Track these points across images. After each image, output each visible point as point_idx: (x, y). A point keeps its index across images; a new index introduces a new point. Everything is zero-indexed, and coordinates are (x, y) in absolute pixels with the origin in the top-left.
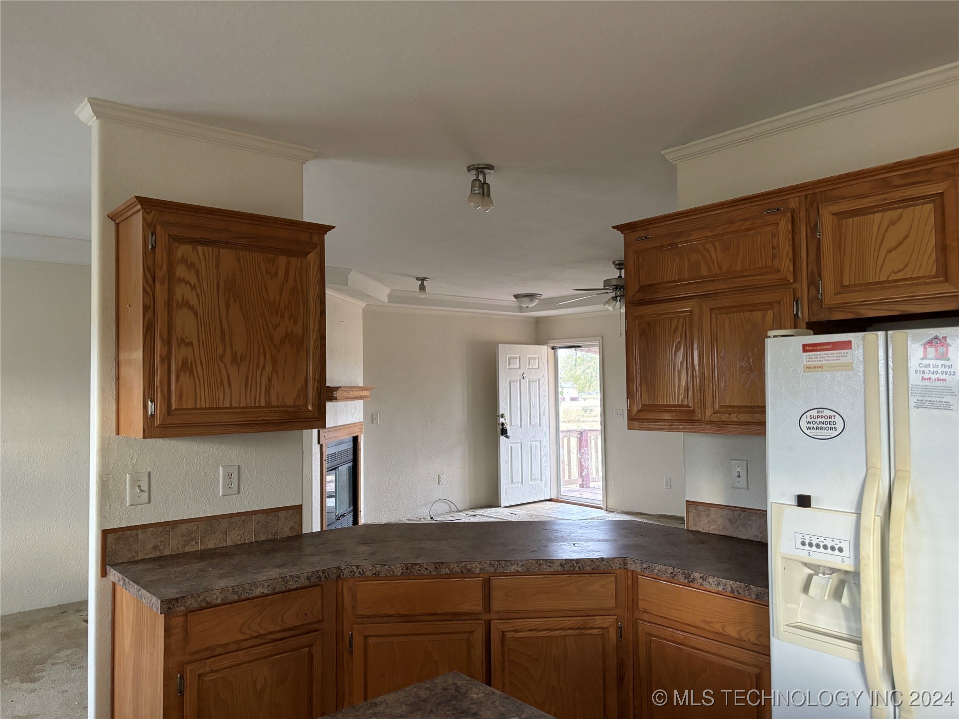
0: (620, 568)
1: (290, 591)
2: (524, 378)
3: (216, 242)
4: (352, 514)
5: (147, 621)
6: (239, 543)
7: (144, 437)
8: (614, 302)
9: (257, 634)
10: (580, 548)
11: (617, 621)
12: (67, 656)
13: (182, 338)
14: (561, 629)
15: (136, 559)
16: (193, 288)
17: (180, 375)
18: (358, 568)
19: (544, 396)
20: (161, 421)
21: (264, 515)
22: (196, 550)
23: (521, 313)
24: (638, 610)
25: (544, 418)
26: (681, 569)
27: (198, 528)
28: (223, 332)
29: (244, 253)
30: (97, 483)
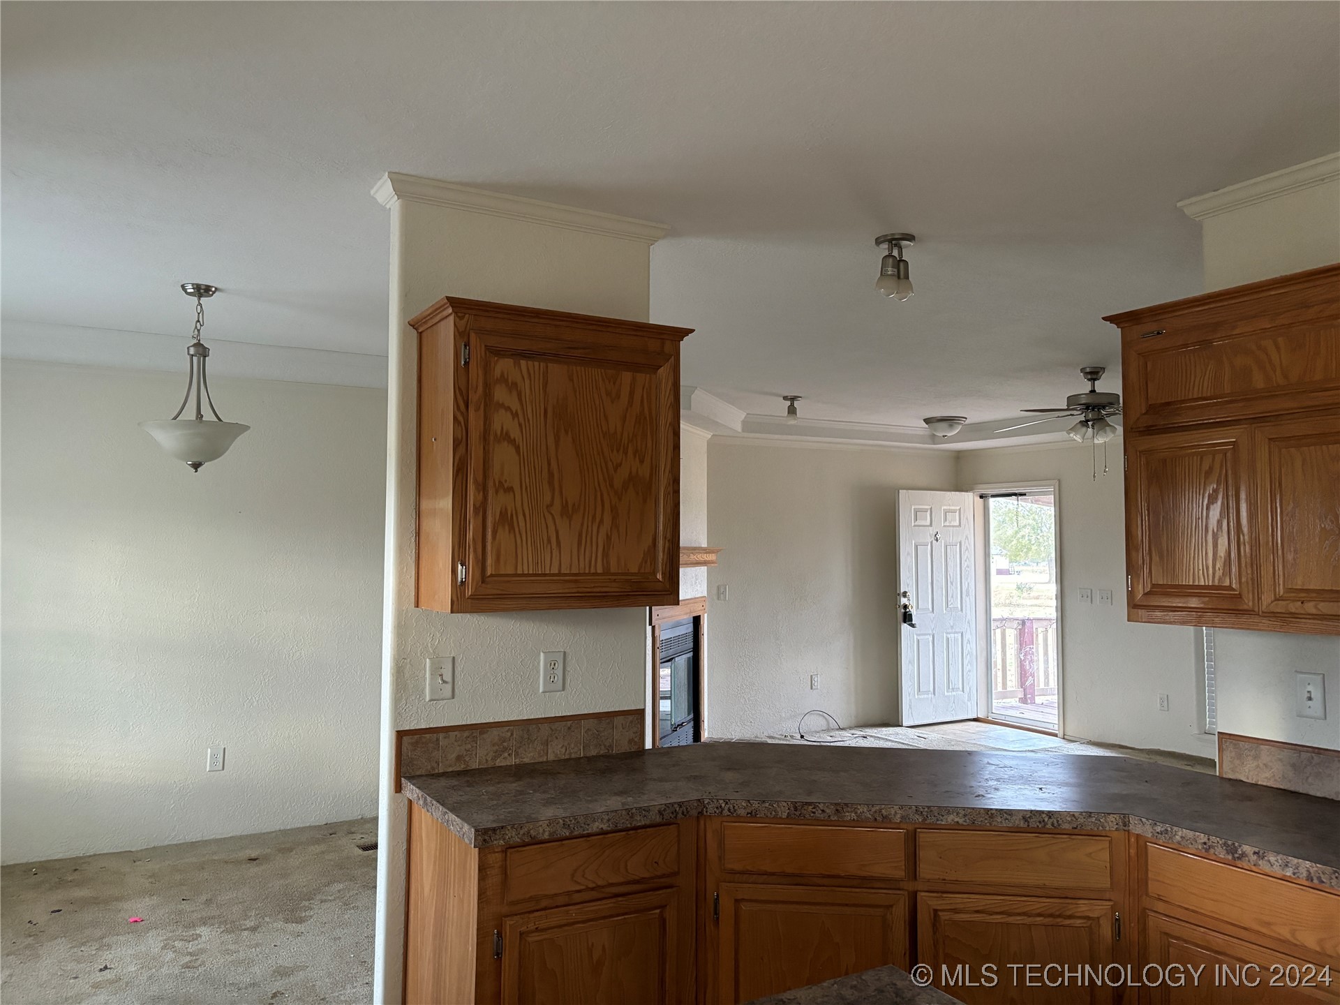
0: (1117, 829)
1: (636, 828)
2: (937, 540)
3: (544, 354)
4: (692, 723)
5: (455, 855)
6: (563, 757)
7: (452, 612)
8: (1084, 429)
9: (594, 885)
10: (1051, 795)
11: (1113, 909)
12: (339, 891)
13: (500, 482)
14: (1024, 914)
15: (437, 771)
16: (515, 415)
17: (497, 532)
18: (727, 803)
19: (968, 567)
20: (473, 590)
21: (596, 721)
22: (509, 764)
23: (934, 444)
24: (1147, 895)
25: (968, 599)
26: (1221, 839)
27: (512, 734)
28: (551, 474)
29: (578, 368)
30: (391, 669)
